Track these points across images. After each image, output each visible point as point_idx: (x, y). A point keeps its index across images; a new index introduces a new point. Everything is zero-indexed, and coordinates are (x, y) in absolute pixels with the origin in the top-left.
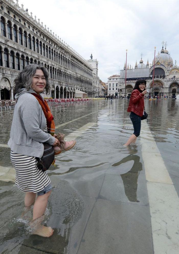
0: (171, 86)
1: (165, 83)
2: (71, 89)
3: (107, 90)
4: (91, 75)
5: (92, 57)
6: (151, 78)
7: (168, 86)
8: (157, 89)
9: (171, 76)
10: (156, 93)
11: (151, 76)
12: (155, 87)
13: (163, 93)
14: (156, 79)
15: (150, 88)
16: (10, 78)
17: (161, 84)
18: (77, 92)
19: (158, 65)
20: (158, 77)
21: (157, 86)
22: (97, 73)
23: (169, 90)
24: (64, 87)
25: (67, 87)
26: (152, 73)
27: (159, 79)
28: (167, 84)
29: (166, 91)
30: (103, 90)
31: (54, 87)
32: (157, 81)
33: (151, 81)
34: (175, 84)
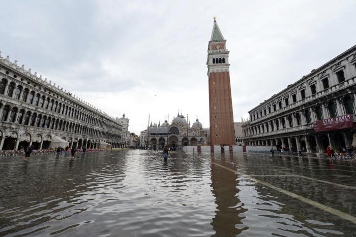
0: (183, 140)
1: (179, 138)
2: (97, 141)
3: (139, 141)
4: (121, 130)
5: (124, 116)
7: (181, 140)
8: (174, 142)
9: (183, 133)
10: (174, 145)
11: (170, 132)
12: (172, 140)
14: (173, 135)
15: (169, 141)
16: (32, 133)
17: (177, 138)
18: (103, 143)
19: (174, 125)
20: (174, 133)
21: (174, 140)
22: (127, 128)
23: (182, 143)
24: (88, 140)
25: (91, 140)
27: (175, 135)
28: (180, 139)
29: (180, 143)
30: (134, 141)
31: (76, 139)
32: (174, 136)
33: (169, 136)
34: (185, 139)
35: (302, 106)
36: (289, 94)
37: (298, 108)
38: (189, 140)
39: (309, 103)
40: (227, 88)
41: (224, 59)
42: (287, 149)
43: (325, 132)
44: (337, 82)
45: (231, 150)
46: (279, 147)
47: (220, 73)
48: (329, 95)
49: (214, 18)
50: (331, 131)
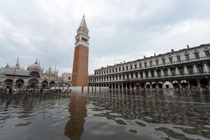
0: (43, 82)
6: (30, 77)
8: (33, 84)
9: (43, 77)
12: (32, 82)
13: (37, 86)
15: (29, 83)
17: (37, 81)
19: (36, 70)
20: (34, 77)
21: (34, 82)
23: (42, 85)
26: (30, 74)
28: (41, 82)
29: (40, 85)
32: (34, 79)
33: (30, 79)
34: (45, 81)
35: (123, 73)
36: (118, 67)
37: (121, 73)
38: (49, 83)
39: (126, 72)
40: (87, 55)
41: (87, 40)
42: (114, 87)
43: (129, 82)
44: (135, 68)
45: (96, 89)
46: (110, 87)
47: (84, 47)
48: (132, 71)
49: (84, 15)
50: (131, 82)
